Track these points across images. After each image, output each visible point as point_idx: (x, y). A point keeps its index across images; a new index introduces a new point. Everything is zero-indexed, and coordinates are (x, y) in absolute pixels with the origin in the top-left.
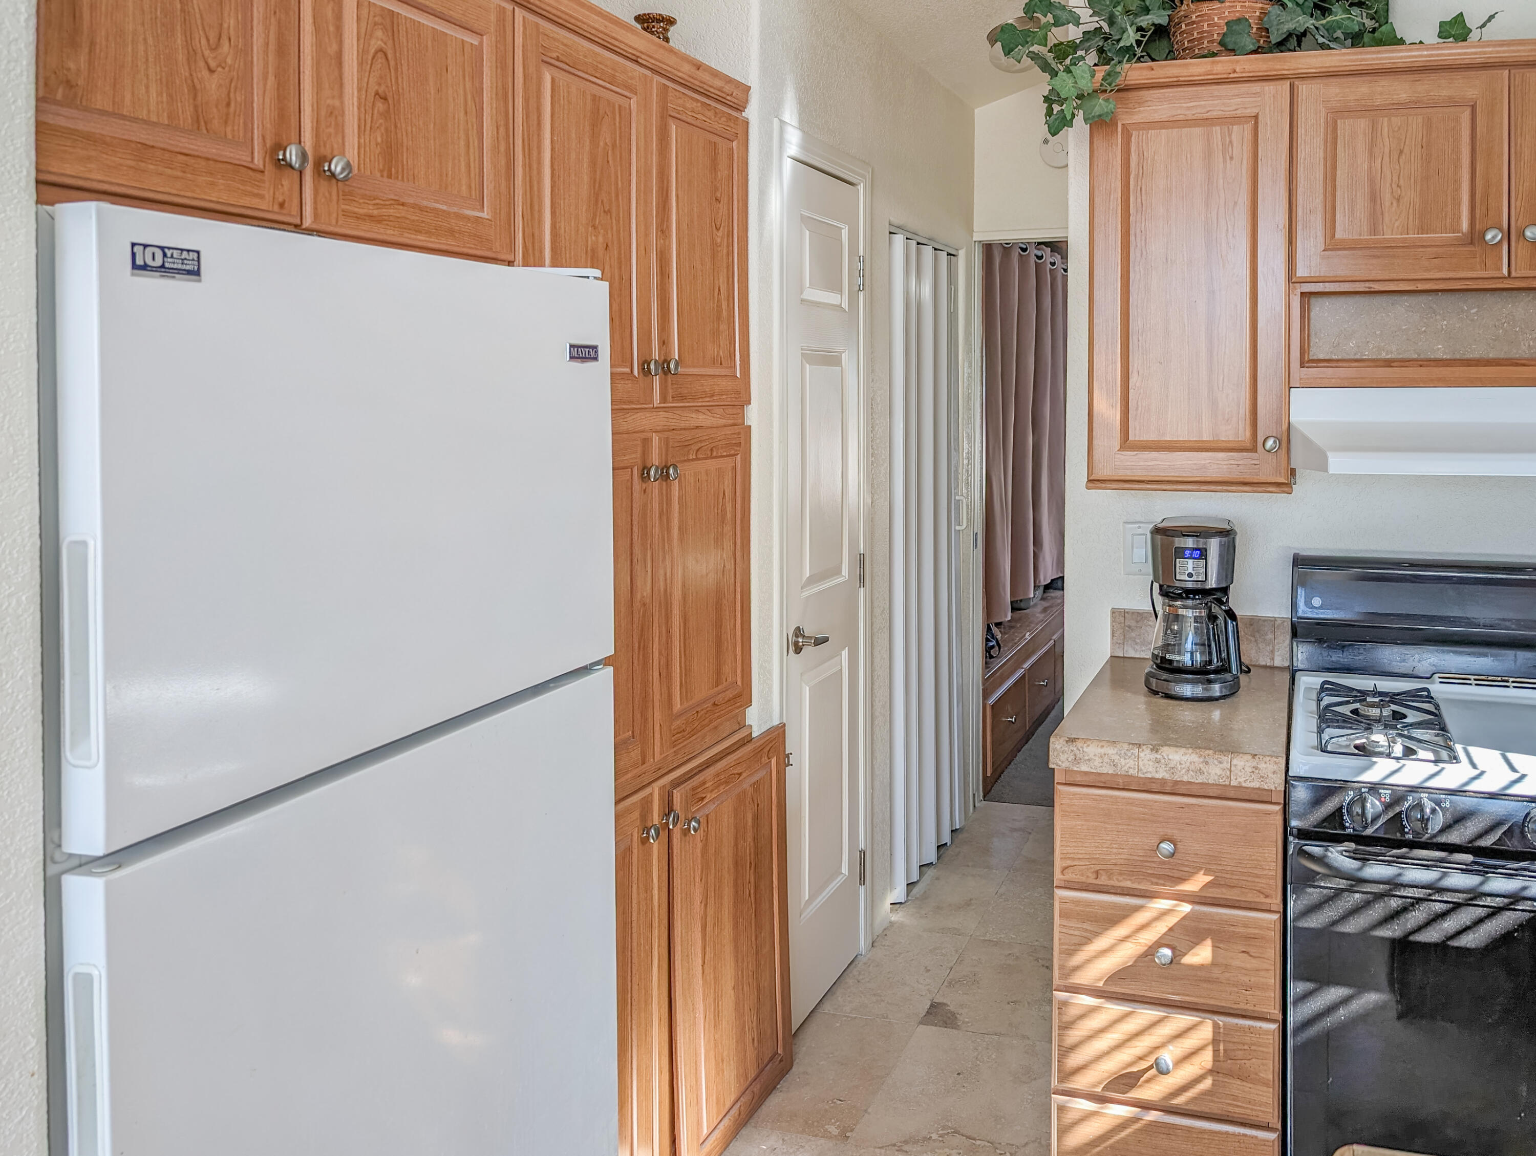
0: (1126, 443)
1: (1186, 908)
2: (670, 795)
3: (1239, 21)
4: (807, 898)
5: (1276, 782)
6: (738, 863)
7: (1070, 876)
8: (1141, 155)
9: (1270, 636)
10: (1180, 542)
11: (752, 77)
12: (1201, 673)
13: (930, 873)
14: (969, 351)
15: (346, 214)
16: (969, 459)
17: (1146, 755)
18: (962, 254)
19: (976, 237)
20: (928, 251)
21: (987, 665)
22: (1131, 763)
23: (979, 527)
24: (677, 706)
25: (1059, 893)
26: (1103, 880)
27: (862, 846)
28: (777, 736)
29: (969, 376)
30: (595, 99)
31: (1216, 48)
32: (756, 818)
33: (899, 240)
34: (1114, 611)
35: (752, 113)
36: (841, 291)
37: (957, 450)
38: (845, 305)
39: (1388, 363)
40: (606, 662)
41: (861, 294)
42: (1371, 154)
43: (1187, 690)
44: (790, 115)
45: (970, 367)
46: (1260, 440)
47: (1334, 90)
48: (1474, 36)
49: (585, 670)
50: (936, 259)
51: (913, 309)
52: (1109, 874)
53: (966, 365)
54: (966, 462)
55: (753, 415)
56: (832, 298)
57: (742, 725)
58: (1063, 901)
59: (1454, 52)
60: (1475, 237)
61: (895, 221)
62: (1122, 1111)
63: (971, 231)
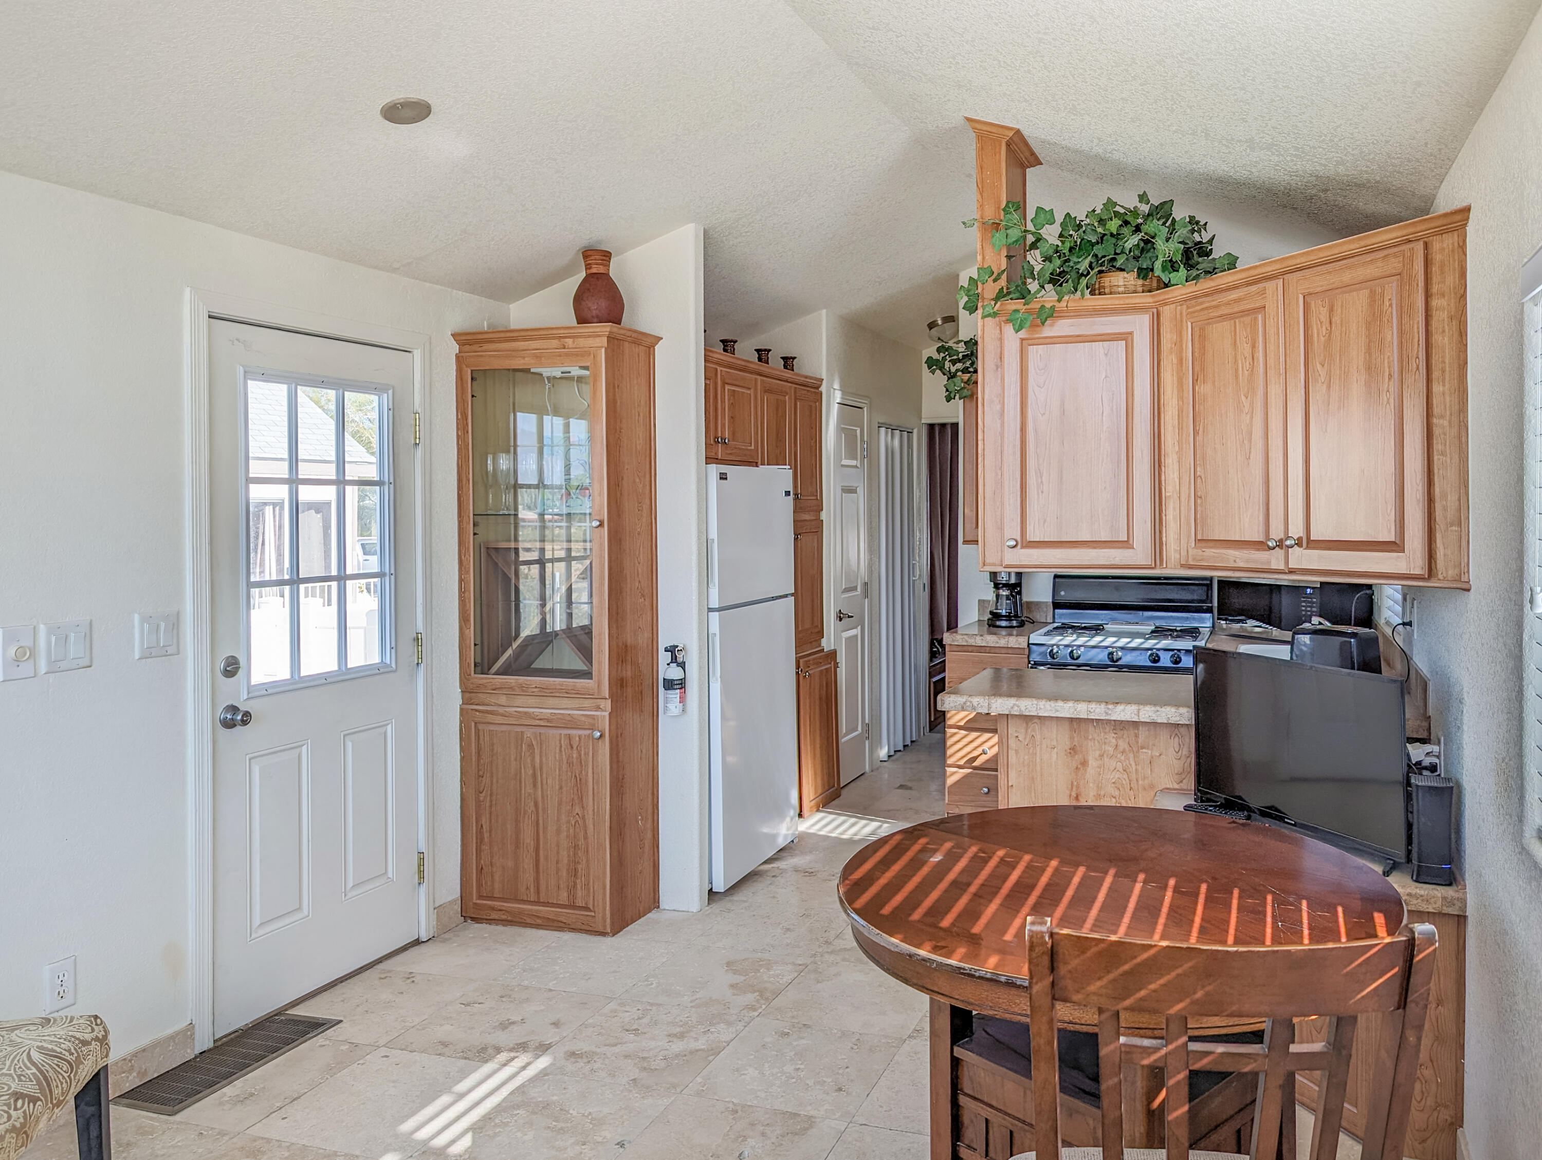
2: (799, 661)
4: (844, 732)
5: (1025, 645)
6: (820, 699)
9: (1045, 609)
11: (824, 376)
12: (1009, 618)
13: (899, 754)
14: (919, 483)
15: (727, 454)
16: (920, 542)
17: (978, 638)
18: (915, 431)
19: (923, 421)
20: (897, 432)
21: (931, 660)
22: (973, 640)
23: (926, 579)
24: (800, 629)
27: (867, 721)
28: (833, 655)
29: (920, 497)
30: (777, 400)
32: (827, 684)
33: (883, 430)
34: (979, 601)
35: (823, 389)
36: (856, 459)
37: (913, 536)
38: (859, 465)
40: (792, 595)
41: (866, 460)
43: (1004, 623)
44: (836, 386)
45: (920, 491)
49: (786, 596)
50: (901, 436)
51: (890, 453)
53: (918, 491)
54: (918, 543)
55: (824, 516)
56: (853, 463)
57: (820, 645)
61: (881, 421)
62: (969, 771)
63: (920, 418)
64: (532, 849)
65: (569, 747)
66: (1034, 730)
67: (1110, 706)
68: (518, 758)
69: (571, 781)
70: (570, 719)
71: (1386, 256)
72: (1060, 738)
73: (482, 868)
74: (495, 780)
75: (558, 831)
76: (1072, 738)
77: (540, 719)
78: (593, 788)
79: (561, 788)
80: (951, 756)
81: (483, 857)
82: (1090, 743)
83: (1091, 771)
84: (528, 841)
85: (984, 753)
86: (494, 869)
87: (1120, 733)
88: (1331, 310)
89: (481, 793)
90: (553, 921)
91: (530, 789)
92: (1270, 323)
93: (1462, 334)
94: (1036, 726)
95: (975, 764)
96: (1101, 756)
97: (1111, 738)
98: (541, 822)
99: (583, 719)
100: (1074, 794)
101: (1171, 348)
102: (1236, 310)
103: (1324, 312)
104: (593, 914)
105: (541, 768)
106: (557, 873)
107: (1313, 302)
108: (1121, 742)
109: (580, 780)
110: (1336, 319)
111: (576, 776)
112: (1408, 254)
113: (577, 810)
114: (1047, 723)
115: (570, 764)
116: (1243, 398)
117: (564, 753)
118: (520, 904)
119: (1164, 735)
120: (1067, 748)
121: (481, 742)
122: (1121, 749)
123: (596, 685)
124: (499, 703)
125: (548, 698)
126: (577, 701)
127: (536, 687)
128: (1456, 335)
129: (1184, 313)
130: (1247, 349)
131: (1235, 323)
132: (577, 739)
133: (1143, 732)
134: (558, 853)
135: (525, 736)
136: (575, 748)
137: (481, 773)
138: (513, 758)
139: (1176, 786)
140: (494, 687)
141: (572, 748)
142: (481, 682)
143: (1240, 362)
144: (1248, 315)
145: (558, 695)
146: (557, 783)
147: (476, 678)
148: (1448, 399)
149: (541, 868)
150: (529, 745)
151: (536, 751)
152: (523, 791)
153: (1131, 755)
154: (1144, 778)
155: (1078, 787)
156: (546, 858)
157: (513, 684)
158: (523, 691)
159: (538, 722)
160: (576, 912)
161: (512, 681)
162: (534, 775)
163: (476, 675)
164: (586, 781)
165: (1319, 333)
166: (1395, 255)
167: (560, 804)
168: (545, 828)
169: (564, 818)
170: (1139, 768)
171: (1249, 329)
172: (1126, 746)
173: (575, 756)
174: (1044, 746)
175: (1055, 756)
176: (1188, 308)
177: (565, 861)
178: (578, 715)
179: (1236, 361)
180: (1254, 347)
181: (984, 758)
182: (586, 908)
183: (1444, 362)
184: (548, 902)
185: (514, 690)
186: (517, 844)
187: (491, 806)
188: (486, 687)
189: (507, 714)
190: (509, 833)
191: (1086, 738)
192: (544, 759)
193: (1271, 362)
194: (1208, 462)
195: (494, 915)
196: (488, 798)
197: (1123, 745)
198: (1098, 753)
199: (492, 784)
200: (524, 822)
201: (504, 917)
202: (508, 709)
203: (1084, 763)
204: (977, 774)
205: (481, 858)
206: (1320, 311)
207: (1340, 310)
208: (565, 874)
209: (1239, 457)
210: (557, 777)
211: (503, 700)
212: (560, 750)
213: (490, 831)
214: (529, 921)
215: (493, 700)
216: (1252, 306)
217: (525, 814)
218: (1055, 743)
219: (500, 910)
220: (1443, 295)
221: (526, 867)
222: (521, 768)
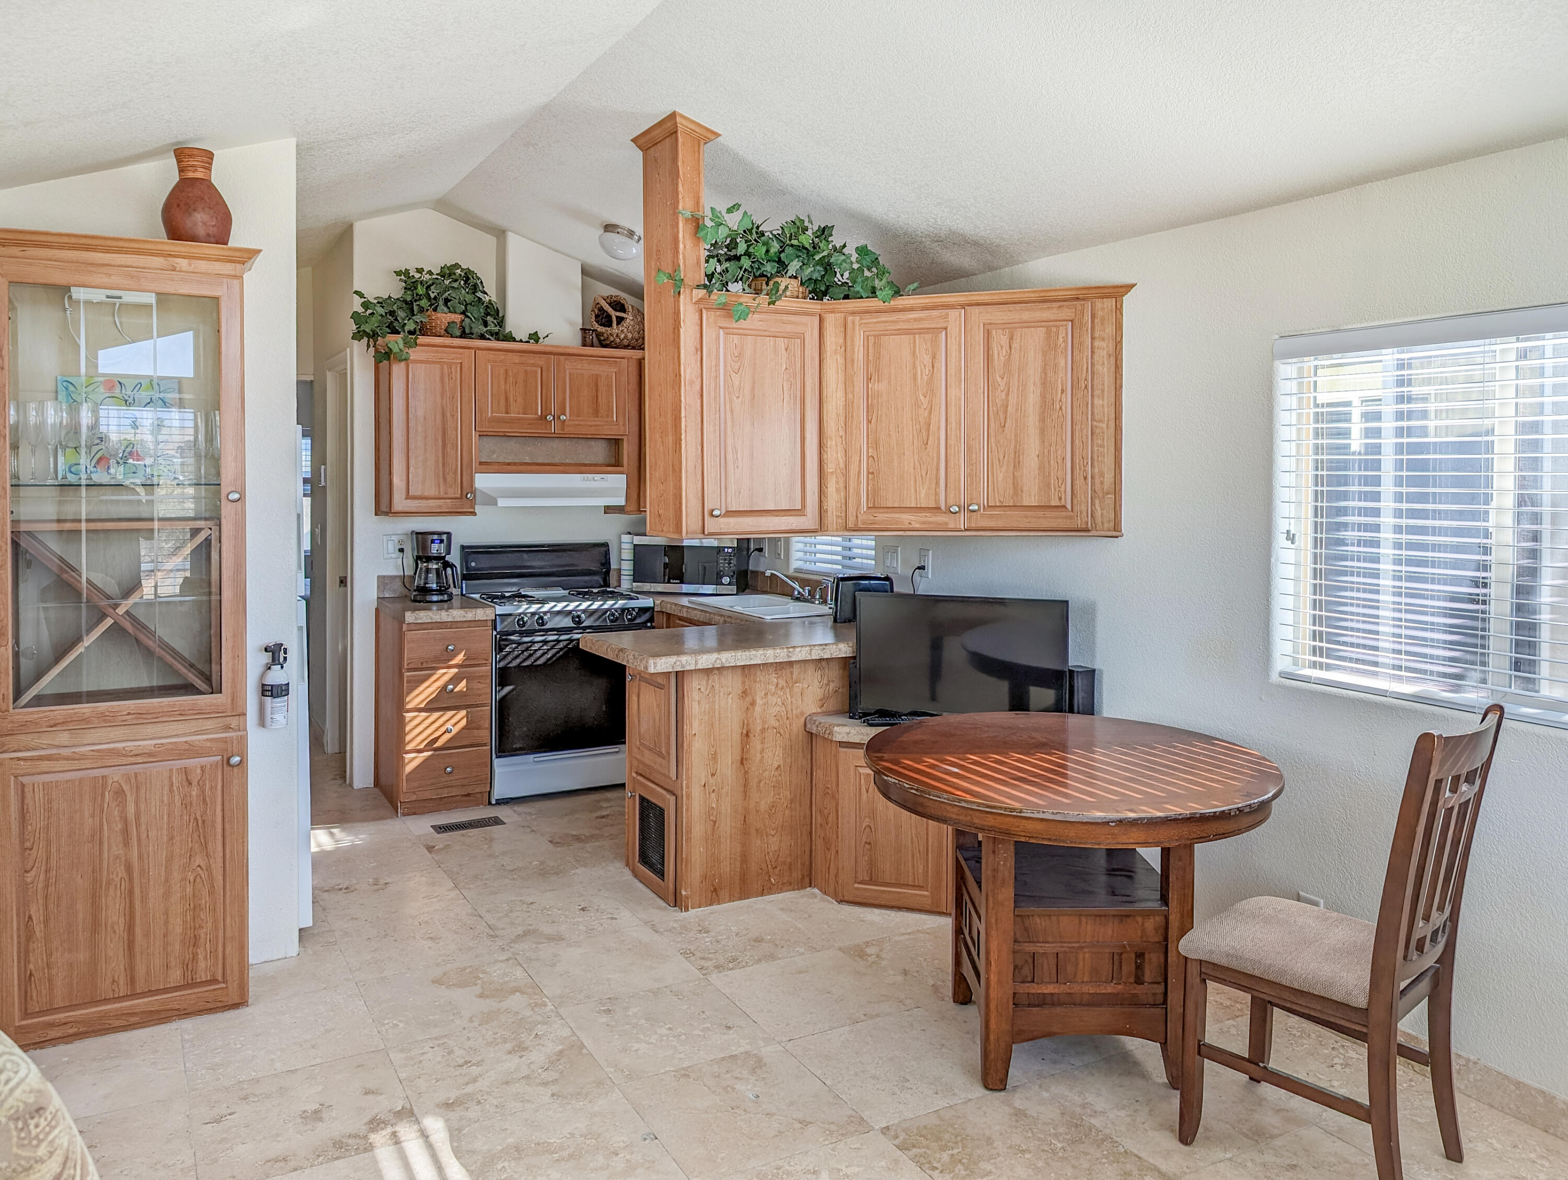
0: (408, 497)
1: (456, 670)
3: (453, 322)
7: (411, 666)
8: (414, 374)
10: (431, 537)
25: (406, 674)
26: (425, 665)
31: (443, 332)
34: (378, 577)
39: (509, 464)
42: (506, 383)
43: (435, 598)
46: (464, 494)
47: (491, 355)
48: (541, 340)
52: (427, 662)
58: (408, 677)
59: (532, 346)
60: (543, 417)
62: (430, 753)
64: (121, 928)
65: (185, 783)
66: (713, 681)
67: (791, 650)
68: (97, 811)
69: (188, 826)
70: (187, 748)
71: (1060, 307)
72: (733, 683)
73: (31, 975)
74: (53, 850)
75: (167, 895)
76: (744, 683)
77: (136, 755)
78: (224, 829)
79: (171, 838)
80: (410, 742)
81: (32, 959)
82: (758, 685)
83: (758, 709)
84: (115, 919)
85: (447, 731)
86: (54, 972)
87: (780, 673)
88: (1011, 338)
89: (27, 872)
90: (158, 1012)
91: (117, 850)
92: (952, 342)
93: (1118, 367)
94: (715, 678)
95: (437, 745)
96: (766, 694)
97: (773, 678)
98: (137, 891)
99: (208, 744)
100: (745, 732)
101: (836, 350)
102: (915, 327)
103: (1004, 340)
104: (224, 985)
105: (138, 818)
106: (164, 949)
107: (994, 331)
108: (780, 681)
109: (204, 822)
110: (1015, 345)
111: (196, 819)
112: (1079, 308)
113: (199, 860)
114: (725, 673)
115: (186, 805)
116: (922, 397)
117: (176, 793)
118: (101, 1005)
119: (811, 669)
120: (740, 692)
121: (28, 800)
122: (780, 686)
123: (229, 700)
124: (55, 743)
125: (144, 726)
126: (194, 723)
127: (129, 714)
128: (1113, 368)
129: (857, 323)
130: (927, 359)
131: (915, 338)
132: (199, 771)
133: (796, 670)
134: (166, 923)
135: (110, 781)
136: (195, 783)
137: (28, 844)
138: (87, 814)
139: (819, 710)
140: (52, 723)
141: (190, 784)
142: (27, 718)
143: (919, 368)
144: (928, 333)
145: (165, 719)
146: (165, 832)
147: (18, 714)
148: (1106, 410)
149: (137, 949)
150: (116, 793)
151: (128, 798)
152: (106, 855)
153: (788, 690)
154: (797, 708)
155: (748, 725)
156: (147, 935)
157: (87, 715)
158: (105, 721)
159: (133, 760)
160: (196, 990)
161: (84, 711)
162: (126, 831)
163: (17, 710)
164: (213, 822)
165: (998, 356)
166: (1068, 307)
167: (170, 859)
168: (144, 898)
169: (176, 876)
170: (794, 700)
171: (929, 344)
172: (784, 684)
173: (194, 793)
174: (722, 694)
175: (730, 701)
176: (861, 319)
177: (179, 930)
178: (199, 741)
179: (914, 367)
180: (934, 358)
181: (447, 736)
182: (214, 981)
183: (1103, 384)
184: (150, 991)
185: (88, 723)
186: (95, 925)
187: (47, 886)
188: (37, 724)
189: (77, 756)
190: (81, 916)
191: (755, 681)
192: (143, 807)
193: (952, 371)
194: (881, 446)
195: (53, 1034)
196: (42, 877)
197: (782, 682)
198: (763, 692)
199: (48, 858)
200: (107, 896)
201: (71, 1031)
202: (77, 750)
203: (753, 703)
204: (439, 755)
205: (29, 962)
206: (1000, 339)
207: (1018, 340)
208: (177, 947)
209: (916, 442)
210: (165, 826)
211: (64, 738)
212: (171, 790)
213: (46, 922)
214: (117, 1023)
215: (45, 740)
216: (934, 326)
217: (109, 883)
218: (730, 690)
219: (65, 1024)
220: (1103, 340)
221: (111, 954)
222: (101, 825)
